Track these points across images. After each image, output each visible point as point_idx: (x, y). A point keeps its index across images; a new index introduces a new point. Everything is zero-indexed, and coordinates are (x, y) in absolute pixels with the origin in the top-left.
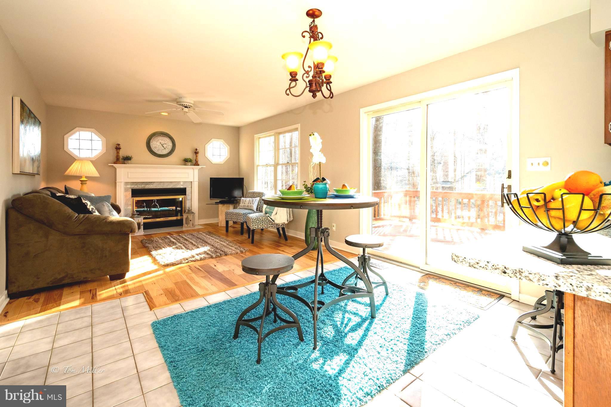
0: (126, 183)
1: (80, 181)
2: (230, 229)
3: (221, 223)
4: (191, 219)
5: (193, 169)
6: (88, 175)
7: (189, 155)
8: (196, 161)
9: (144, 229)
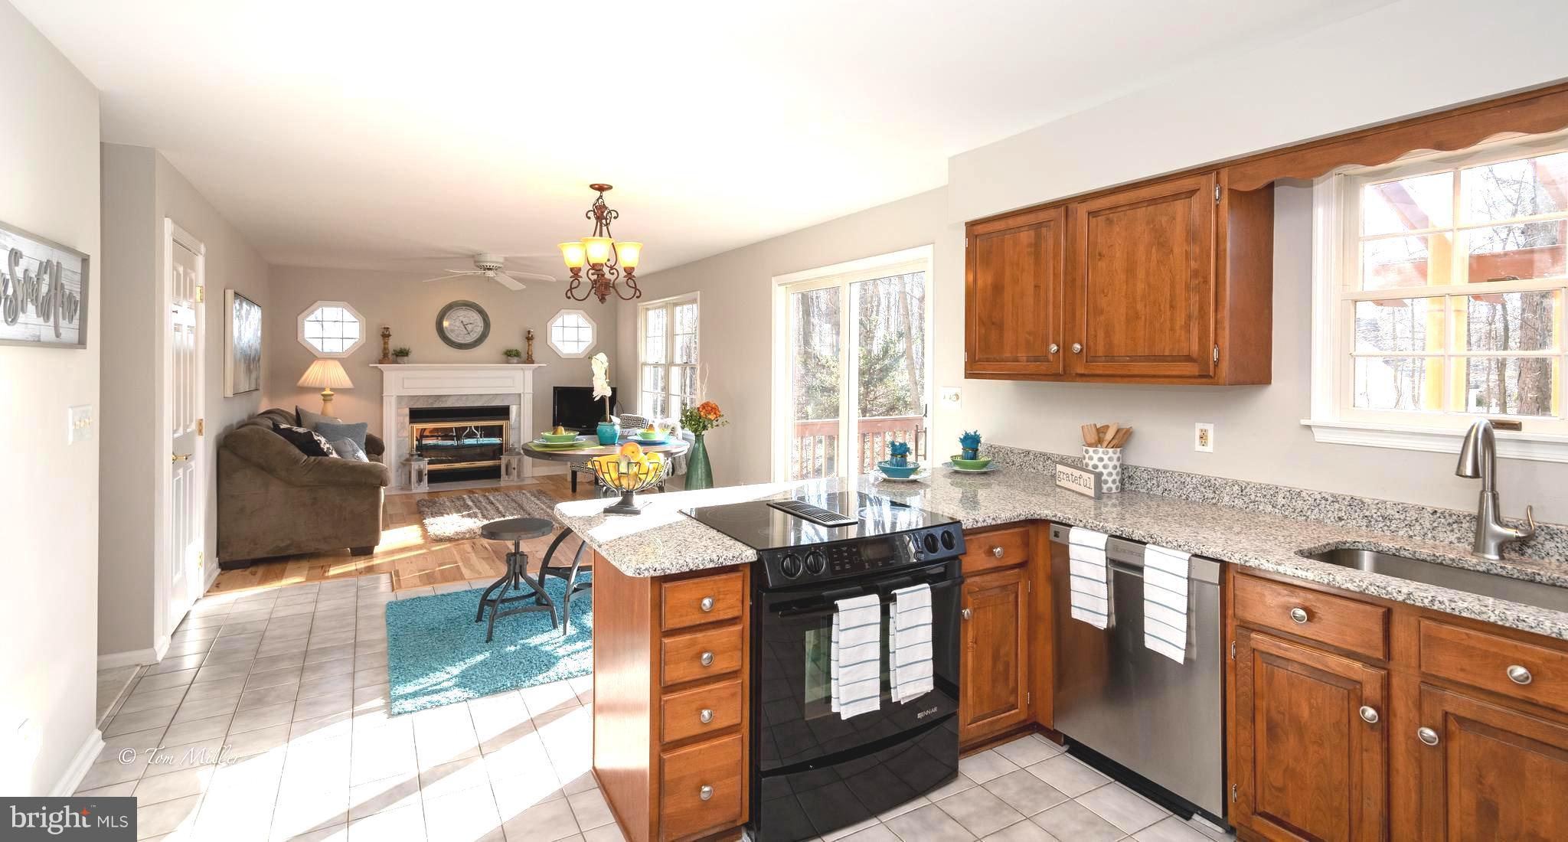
0: (400, 398)
1: (323, 395)
4: (515, 467)
5: (522, 369)
6: (334, 387)
7: (517, 344)
8: (528, 353)
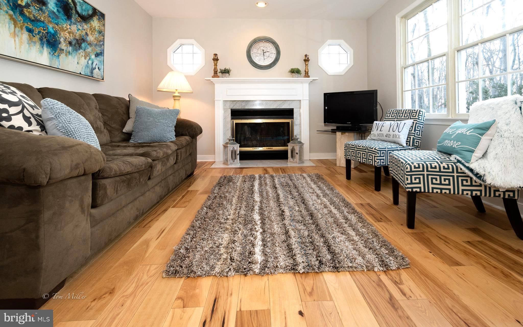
0: (225, 102)
2: (354, 173)
3: (340, 161)
4: (298, 152)
5: (302, 81)
6: (180, 91)
8: (306, 71)
9: (240, 159)
